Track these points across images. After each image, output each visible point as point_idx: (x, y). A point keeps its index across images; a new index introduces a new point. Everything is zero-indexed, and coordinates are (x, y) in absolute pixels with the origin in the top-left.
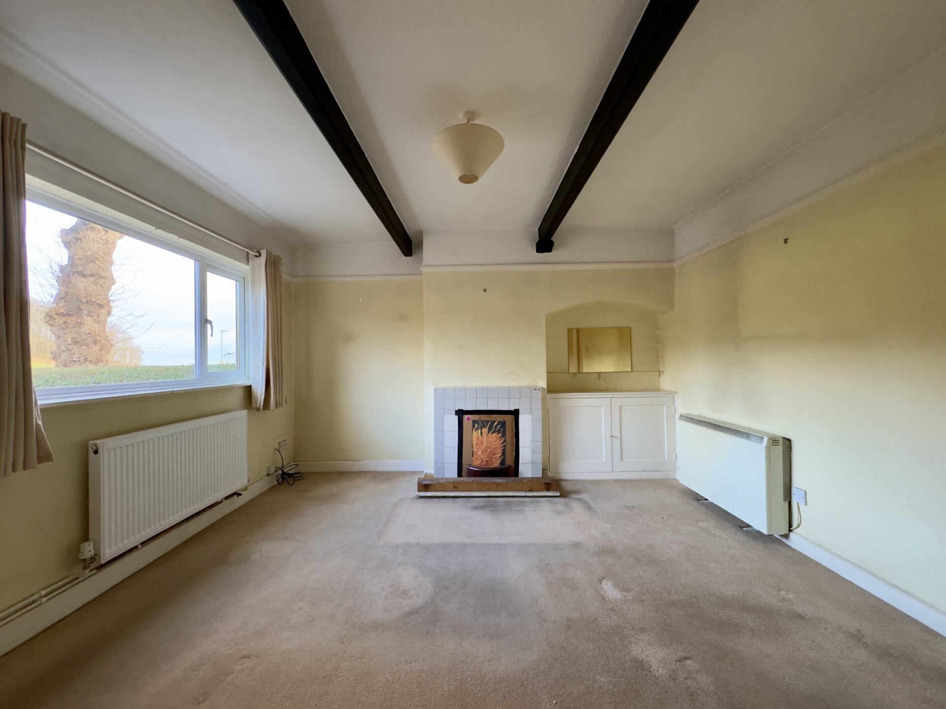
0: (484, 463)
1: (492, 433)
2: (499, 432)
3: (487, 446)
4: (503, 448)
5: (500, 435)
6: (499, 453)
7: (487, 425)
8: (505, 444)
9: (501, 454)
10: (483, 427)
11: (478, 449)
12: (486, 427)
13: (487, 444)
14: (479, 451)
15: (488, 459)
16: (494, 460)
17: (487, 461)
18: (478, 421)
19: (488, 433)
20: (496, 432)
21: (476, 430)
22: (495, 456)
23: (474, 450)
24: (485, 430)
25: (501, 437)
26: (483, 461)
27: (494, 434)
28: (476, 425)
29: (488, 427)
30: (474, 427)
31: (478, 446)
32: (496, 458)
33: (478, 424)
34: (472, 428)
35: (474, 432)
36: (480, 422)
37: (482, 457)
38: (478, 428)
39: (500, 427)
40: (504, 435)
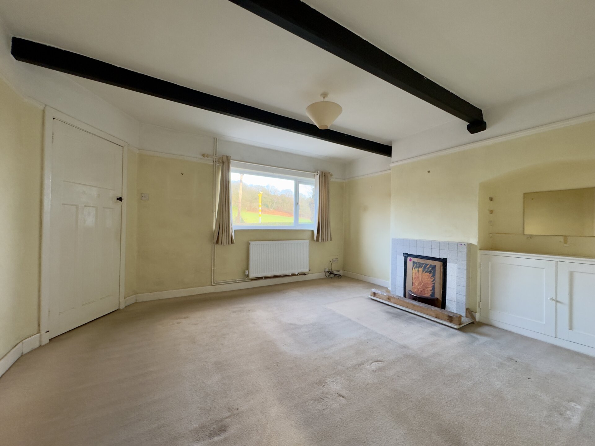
0: (419, 292)
1: (426, 272)
2: (430, 272)
3: (421, 281)
4: (433, 285)
5: (431, 275)
7: (422, 266)
8: (434, 282)
9: (431, 289)
10: (420, 267)
11: (416, 281)
13: (421, 279)
14: (416, 283)
15: (422, 290)
16: (426, 292)
18: (416, 262)
19: (423, 272)
20: (428, 272)
21: (415, 268)
22: (427, 289)
23: (413, 281)
24: (421, 270)
25: (431, 277)
26: (419, 290)
28: (415, 265)
30: (413, 266)
31: (416, 279)
32: (427, 290)
35: (413, 269)
36: (418, 263)
37: (418, 288)
39: (431, 269)
40: (434, 275)
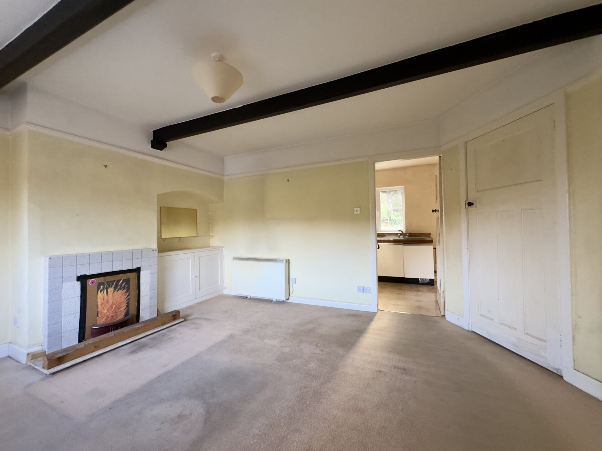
0: (109, 319)
1: (118, 290)
2: (124, 288)
3: (112, 303)
4: (127, 301)
5: (125, 291)
6: (124, 306)
7: (113, 285)
8: (129, 297)
9: (126, 307)
10: (109, 287)
11: (103, 308)
12: (111, 287)
13: (113, 302)
14: (104, 310)
15: (113, 314)
16: (119, 314)
17: (112, 316)
18: (104, 283)
19: (114, 292)
20: (121, 289)
21: (101, 292)
22: (120, 310)
23: (98, 310)
24: (111, 290)
26: (108, 317)
27: (119, 291)
28: (102, 287)
29: (113, 286)
30: (99, 288)
31: (103, 306)
32: (121, 311)
33: (104, 285)
34: (96, 290)
35: (99, 293)
36: (105, 283)
37: (108, 314)
38: (103, 289)
39: (125, 284)
40: (128, 290)
